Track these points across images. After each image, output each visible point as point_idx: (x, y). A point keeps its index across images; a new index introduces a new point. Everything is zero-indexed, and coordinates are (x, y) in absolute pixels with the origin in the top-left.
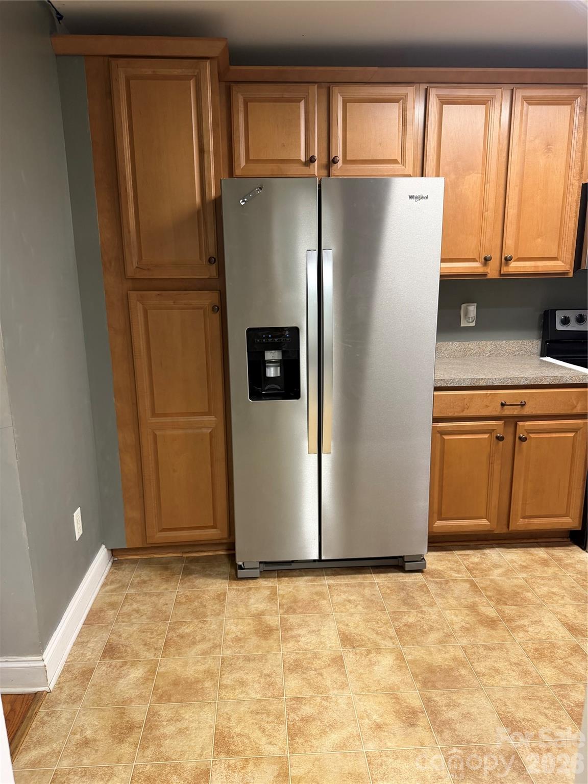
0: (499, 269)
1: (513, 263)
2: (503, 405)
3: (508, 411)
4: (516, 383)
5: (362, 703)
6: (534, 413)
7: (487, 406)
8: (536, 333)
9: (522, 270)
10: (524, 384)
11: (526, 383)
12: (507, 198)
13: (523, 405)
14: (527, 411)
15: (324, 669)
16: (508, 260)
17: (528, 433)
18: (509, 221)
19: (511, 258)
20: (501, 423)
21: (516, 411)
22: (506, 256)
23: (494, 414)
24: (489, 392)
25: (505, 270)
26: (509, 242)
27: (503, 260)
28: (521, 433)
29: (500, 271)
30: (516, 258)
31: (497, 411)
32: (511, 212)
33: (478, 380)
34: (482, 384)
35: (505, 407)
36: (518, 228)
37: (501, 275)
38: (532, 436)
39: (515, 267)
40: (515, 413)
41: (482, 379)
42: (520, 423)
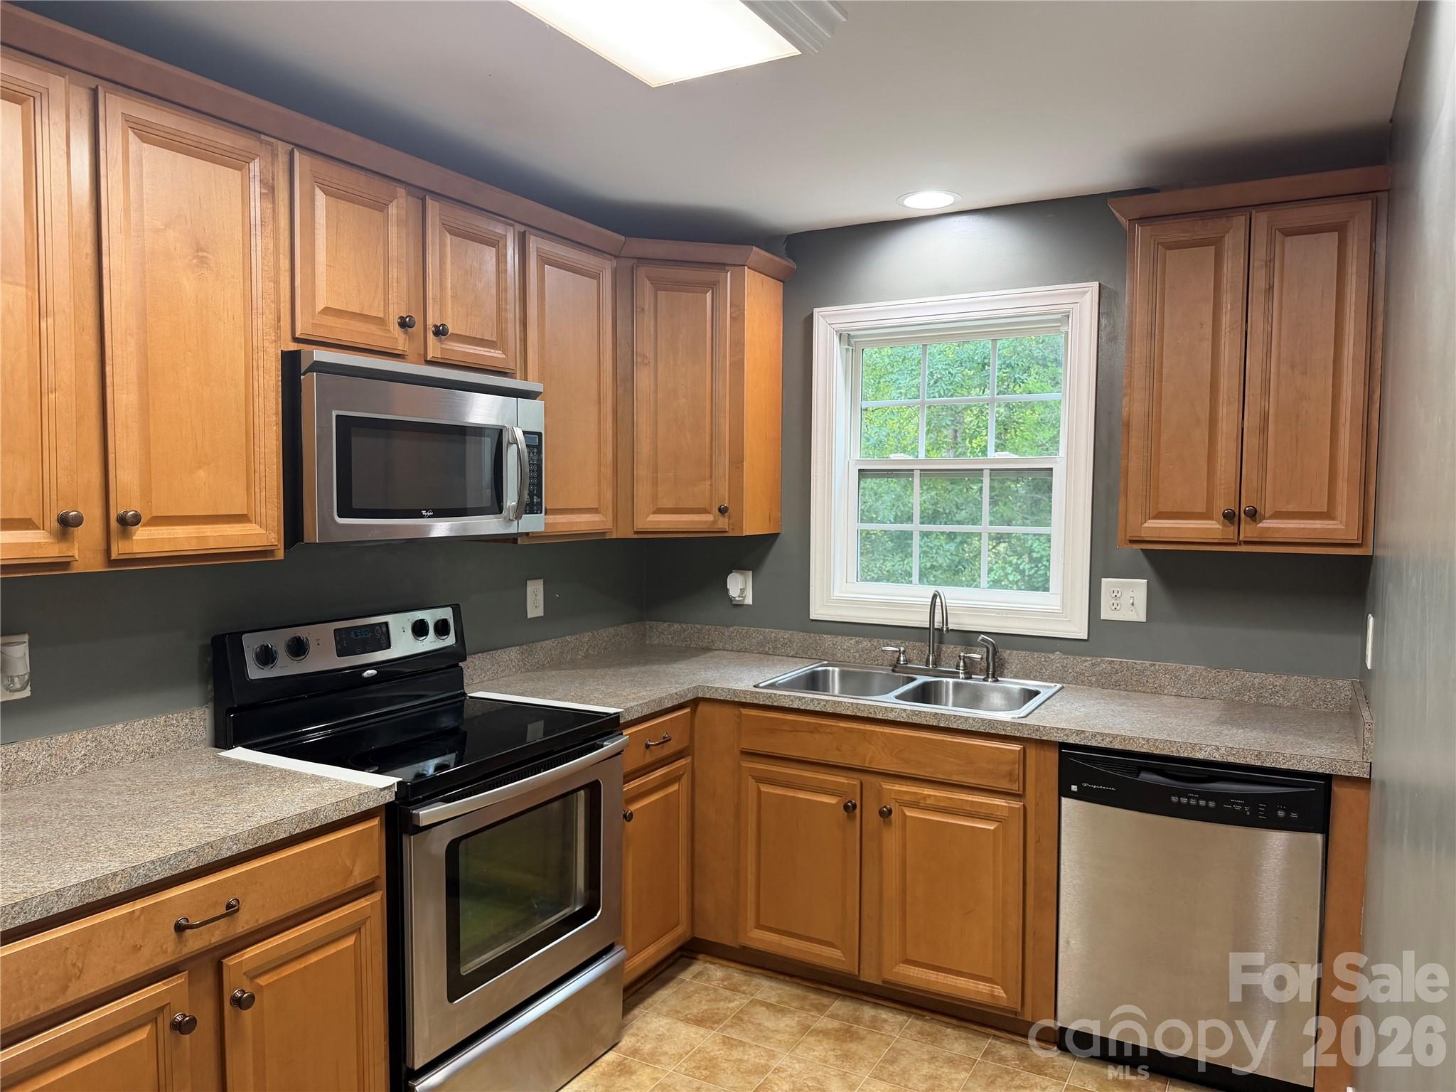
0: (103, 546)
1: (141, 529)
2: (180, 928)
3: (196, 942)
4: (210, 857)
6: (261, 922)
7: (136, 948)
8: (195, 692)
9: (167, 549)
10: (229, 854)
11: (235, 849)
12: (108, 361)
13: (232, 910)
14: (245, 922)
16: (127, 523)
17: (252, 978)
18: (119, 424)
19: (136, 520)
20: (179, 980)
21: (217, 933)
22: (121, 512)
23: (160, 961)
24: (139, 905)
25: (120, 549)
26: (126, 476)
27: (114, 524)
28: (234, 989)
29: (108, 551)
30: (148, 517)
31: (166, 951)
32: (124, 399)
33: (102, 881)
34: (116, 888)
35: (188, 932)
36: (146, 442)
37: (111, 562)
38: (262, 981)
39: (146, 540)
40: (213, 940)
41: (115, 874)
42: (231, 961)
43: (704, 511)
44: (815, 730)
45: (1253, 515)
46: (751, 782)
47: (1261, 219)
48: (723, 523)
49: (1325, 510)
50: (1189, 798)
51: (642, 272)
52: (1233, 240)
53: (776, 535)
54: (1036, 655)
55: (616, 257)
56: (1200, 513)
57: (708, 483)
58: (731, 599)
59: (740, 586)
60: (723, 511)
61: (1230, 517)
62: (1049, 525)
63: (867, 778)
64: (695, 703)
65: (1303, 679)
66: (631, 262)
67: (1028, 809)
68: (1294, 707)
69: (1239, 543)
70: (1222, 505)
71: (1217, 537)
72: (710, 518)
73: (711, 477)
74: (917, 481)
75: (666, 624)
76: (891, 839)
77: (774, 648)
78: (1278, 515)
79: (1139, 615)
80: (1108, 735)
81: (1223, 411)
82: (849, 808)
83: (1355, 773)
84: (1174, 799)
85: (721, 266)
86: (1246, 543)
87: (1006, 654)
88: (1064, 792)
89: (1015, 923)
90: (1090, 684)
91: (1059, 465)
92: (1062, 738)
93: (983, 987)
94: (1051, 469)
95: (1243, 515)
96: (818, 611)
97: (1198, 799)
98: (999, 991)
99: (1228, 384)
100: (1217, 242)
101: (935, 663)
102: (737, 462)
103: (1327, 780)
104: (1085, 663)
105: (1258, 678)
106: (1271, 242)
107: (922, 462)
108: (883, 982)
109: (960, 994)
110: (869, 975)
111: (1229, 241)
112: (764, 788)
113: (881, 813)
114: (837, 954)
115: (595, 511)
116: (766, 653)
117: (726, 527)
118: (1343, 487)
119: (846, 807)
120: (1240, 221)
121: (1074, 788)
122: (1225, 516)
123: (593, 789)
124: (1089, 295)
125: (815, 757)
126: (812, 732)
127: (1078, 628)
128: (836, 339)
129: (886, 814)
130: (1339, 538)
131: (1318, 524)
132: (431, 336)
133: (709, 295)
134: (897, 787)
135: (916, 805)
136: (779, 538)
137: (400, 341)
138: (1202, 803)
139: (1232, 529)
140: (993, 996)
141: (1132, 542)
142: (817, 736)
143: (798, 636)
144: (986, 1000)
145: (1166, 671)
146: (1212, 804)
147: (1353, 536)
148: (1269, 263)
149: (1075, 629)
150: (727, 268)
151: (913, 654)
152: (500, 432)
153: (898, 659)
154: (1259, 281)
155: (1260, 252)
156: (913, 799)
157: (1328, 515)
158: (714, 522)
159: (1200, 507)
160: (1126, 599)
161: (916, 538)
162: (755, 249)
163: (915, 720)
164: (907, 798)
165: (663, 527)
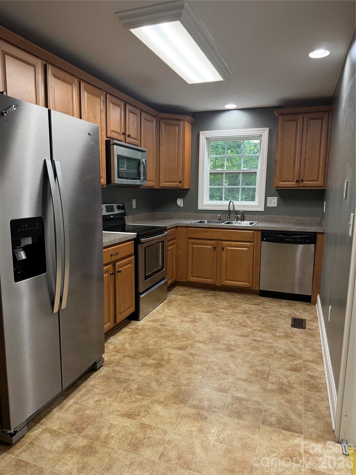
3: (113, 258)
4: (115, 242)
5: (181, 430)
7: (107, 257)
10: (117, 242)
13: (117, 253)
14: (119, 256)
15: (146, 435)
17: (119, 268)
20: (111, 265)
23: (109, 261)
28: (117, 269)
31: (110, 259)
35: (112, 256)
40: (115, 259)
42: (117, 264)
43: (176, 182)
44: (207, 231)
45: (302, 181)
46: (191, 244)
47: (306, 116)
48: (180, 185)
49: (317, 179)
50: (289, 239)
51: (162, 121)
52: (300, 121)
53: (190, 189)
54: (252, 215)
55: (156, 117)
56: (291, 181)
57: (177, 175)
58: (177, 205)
59: (180, 202)
60: (180, 182)
61: (297, 181)
62: (255, 185)
63: (218, 241)
64: (176, 227)
65: (310, 217)
66: (159, 119)
67: (254, 245)
68: (308, 224)
69: (299, 187)
70: (296, 179)
71: (294, 186)
72: (177, 184)
73: (177, 173)
74: (224, 175)
75: (160, 212)
76: (224, 254)
77: (189, 217)
78: (307, 181)
79: (275, 205)
80: (272, 227)
81: (297, 158)
82: (215, 248)
83: (321, 232)
84: (286, 240)
85: (180, 120)
86: (301, 187)
87: (245, 215)
88: (262, 240)
89: (251, 269)
90: (264, 221)
91: (258, 171)
92: (262, 229)
93: (244, 283)
94: (256, 172)
95: (300, 181)
96: (200, 208)
97: (290, 239)
98: (247, 284)
99: (298, 152)
100: (297, 121)
101: (229, 218)
102: (183, 170)
103: (316, 233)
104: (263, 217)
105: (301, 218)
106: (308, 121)
107: (225, 171)
108: (221, 285)
109: (239, 285)
110: (218, 284)
111: (299, 120)
112: (194, 246)
113: (222, 248)
114: (211, 280)
115: (152, 181)
116: (187, 219)
117: (181, 186)
118: (320, 174)
119: (214, 248)
120: (302, 116)
121: (265, 239)
122: (296, 181)
123: (163, 242)
124: (266, 131)
125: (206, 238)
126: (206, 232)
127: (262, 209)
128: (205, 139)
129: (223, 248)
130: (319, 185)
131: (315, 182)
132: (127, 137)
133: (177, 127)
134: (225, 243)
135: (230, 246)
136: (190, 190)
137: (122, 138)
138: (291, 240)
139: (298, 184)
140: (246, 285)
141: (276, 187)
142: (207, 233)
143: (195, 214)
144: (245, 286)
145: (281, 217)
146: (293, 240)
147: (322, 185)
148: (307, 125)
149: (261, 209)
150: (181, 121)
151: (224, 217)
152: (140, 160)
153: (221, 218)
154: (305, 130)
155: (305, 123)
156: (229, 245)
157: (317, 181)
158: (178, 185)
159: (291, 180)
160: (273, 202)
161: (224, 189)
162: (188, 116)
163: (230, 227)
164: (227, 245)
165: (167, 186)
